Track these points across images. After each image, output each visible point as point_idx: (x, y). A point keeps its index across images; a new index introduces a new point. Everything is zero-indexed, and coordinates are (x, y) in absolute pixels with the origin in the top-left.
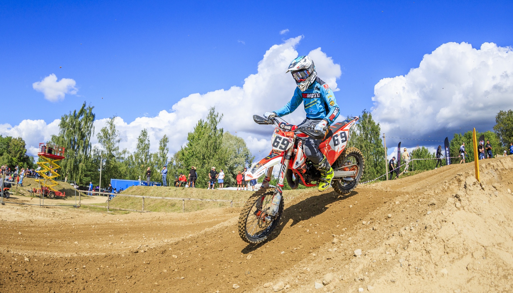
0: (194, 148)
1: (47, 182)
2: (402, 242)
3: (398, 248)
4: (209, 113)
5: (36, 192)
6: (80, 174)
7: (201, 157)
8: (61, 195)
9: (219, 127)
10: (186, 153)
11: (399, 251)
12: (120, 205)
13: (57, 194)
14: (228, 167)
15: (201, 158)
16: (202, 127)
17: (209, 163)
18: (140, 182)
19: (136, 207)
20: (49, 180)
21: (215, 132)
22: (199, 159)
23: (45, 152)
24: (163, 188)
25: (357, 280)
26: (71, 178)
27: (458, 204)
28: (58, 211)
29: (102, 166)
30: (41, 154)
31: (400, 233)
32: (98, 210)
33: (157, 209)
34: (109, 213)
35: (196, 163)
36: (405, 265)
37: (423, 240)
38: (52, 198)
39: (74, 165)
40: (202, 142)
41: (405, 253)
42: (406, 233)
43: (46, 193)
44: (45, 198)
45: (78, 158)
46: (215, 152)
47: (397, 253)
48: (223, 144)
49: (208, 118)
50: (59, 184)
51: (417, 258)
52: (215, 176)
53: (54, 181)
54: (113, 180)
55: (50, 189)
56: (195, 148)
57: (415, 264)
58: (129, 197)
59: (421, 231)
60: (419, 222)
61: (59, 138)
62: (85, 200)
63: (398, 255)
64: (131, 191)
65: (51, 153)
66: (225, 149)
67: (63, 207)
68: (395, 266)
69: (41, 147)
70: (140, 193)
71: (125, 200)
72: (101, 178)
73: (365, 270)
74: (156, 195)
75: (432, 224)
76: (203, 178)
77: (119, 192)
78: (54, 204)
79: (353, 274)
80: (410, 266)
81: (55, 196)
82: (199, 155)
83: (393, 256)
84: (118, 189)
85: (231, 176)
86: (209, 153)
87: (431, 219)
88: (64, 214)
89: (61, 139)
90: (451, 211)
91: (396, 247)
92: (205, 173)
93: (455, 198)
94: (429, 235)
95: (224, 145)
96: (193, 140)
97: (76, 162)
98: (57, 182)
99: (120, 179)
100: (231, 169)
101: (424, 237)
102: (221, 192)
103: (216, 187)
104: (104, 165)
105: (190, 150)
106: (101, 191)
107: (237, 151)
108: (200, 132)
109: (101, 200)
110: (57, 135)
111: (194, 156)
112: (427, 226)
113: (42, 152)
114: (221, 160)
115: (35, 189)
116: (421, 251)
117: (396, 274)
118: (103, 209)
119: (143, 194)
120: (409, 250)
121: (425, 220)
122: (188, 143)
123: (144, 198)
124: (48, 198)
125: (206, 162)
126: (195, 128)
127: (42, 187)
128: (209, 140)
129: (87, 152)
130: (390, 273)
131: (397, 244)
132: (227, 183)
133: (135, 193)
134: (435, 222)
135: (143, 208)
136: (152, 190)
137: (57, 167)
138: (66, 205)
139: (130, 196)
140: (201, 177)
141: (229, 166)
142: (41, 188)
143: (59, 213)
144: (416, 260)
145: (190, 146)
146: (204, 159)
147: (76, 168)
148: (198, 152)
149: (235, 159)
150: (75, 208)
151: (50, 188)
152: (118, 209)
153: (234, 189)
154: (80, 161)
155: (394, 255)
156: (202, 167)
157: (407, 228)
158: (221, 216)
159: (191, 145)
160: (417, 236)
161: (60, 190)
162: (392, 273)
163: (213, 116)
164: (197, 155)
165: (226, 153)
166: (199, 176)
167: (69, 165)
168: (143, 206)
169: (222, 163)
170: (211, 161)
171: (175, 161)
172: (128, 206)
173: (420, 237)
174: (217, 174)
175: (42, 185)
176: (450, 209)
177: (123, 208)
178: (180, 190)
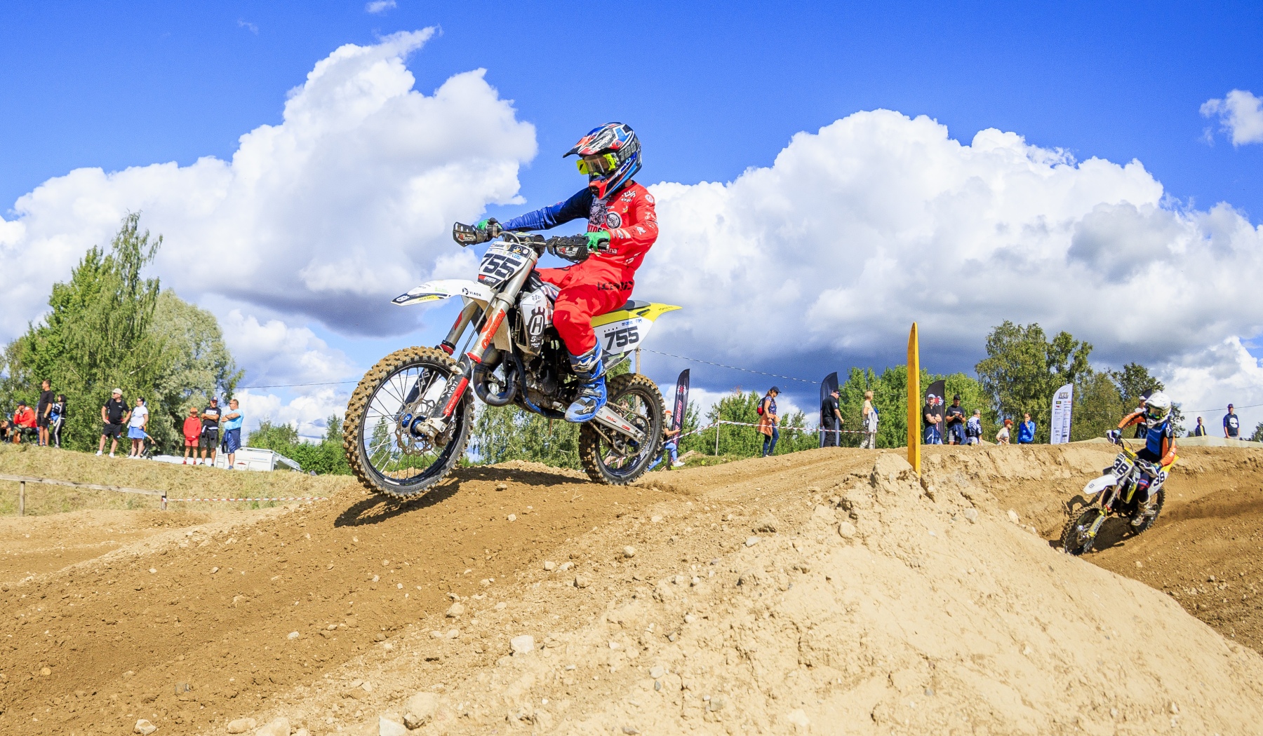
0: (66, 332)
2: (661, 618)
3: (648, 635)
4: (119, 231)
7: (86, 359)
9: (145, 274)
10: (42, 344)
11: (652, 643)
14: (161, 394)
15: (84, 362)
16: (96, 270)
17: (106, 380)
21: (133, 288)
22: (78, 364)
25: (514, 718)
27: (848, 527)
31: (658, 591)
35: (69, 375)
36: (671, 688)
37: (729, 616)
40: (92, 315)
41: (672, 652)
42: (675, 593)
46: (128, 347)
47: (646, 649)
48: (153, 324)
49: (117, 246)
51: (708, 669)
52: (120, 417)
56: (70, 332)
57: (704, 686)
59: (726, 591)
60: (717, 566)
63: (649, 654)
66: (157, 341)
73: (541, 691)
75: (761, 574)
76: (87, 423)
79: (502, 702)
80: (686, 690)
82: (79, 352)
83: (632, 657)
85: (169, 423)
86: (109, 347)
87: (756, 560)
90: (825, 543)
91: (643, 631)
92: (94, 407)
93: (840, 509)
94: (749, 604)
95: (157, 329)
96: (66, 307)
100: (172, 401)
101: (734, 610)
102: (135, 466)
103: (122, 450)
105: (53, 337)
107: (193, 351)
108: (89, 286)
111: (64, 355)
112: (746, 577)
114: (144, 373)
116: (724, 651)
117: (640, 710)
120: (682, 642)
121: (739, 559)
122: (51, 314)
125: (99, 375)
126: (77, 271)
128: (113, 308)
130: (622, 705)
131: (644, 622)
132: (158, 444)
134: (770, 569)
140: (80, 418)
141: (167, 391)
144: (707, 676)
145: (55, 325)
146: (93, 365)
148: (77, 344)
149: (187, 372)
153: (177, 460)
155: (634, 653)
156: (88, 388)
157: (679, 579)
158: (127, 534)
159: (58, 321)
160: (712, 604)
162: (628, 706)
163: (133, 240)
164: (74, 352)
165: (160, 351)
166: (74, 415)
169: (146, 382)
170: (115, 372)
171: (8, 366)
173: (722, 607)
174: (128, 411)
176: (820, 537)
178: (17, 454)
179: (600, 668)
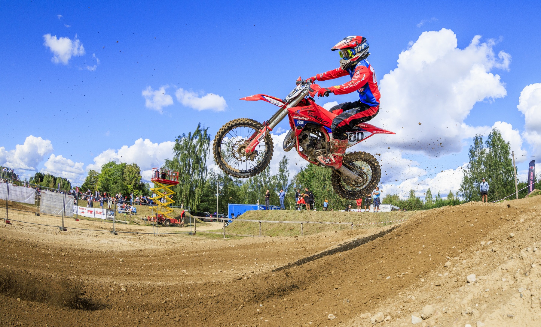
1: (162, 210)
2: (522, 266)
5: (150, 220)
6: (196, 200)
7: (322, 178)
8: (177, 222)
10: (306, 175)
11: (519, 277)
12: (237, 231)
13: (173, 222)
18: (259, 207)
19: (253, 232)
20: (164, 206)
22: (320, 180)
23: (158, 177)
24: (281, 212)
25: (464, 314)
26: (187, 204)
28: (173, 239)
29: (219, 191)
30: (154, 179)
31: (521, 255)
32: (215, 236)
33: (275, 233)
34: (225, 240)
36: (527, 296)
38: (167, 226)
39: (190, 191)
41: (527, 280)
42: (527, 255)
43: (161, 221)
44: (160, 226)
45: (194, 183)
47: (517, 280)
50: (174, 211)
53: (168, 207)
54: (231, 204)
55: (165, 217)
58: (246, 222)
61: (173, 162)
62: (202, 226)
63: (518, 282)
64: (249, 215)
65: (165, 178)
67: (178, 234)
68: (513, 297)
69: (154, 172)
70: (257, 217)
71: (242, 225)
72: (219, 203)
73: (475, 301)
74: (274, 219)
77: (236, 217)
78: (170, 232)
79: (460, 306)
80: (532, 296)
81: (171, 224)
82: (320, 176)
83: (511, 284)
84: (236, 214)
88: (178, 242)
89: (176, 164)
91: (516, 273)
92: (327, 195)
97: (192, 187)
98: (172, 209)
99: (238, 203)
102: (341, 214)
104: (221, 190)
105: (310, 172)
106: (219, 217)
109: (217, 226)
110: (172, 159)
111: (314, 178)
113: (155, 178)
115: (149, 217)
117: (514, 307)
118: (219, 235)
119: (260, 219)
120: (531, 276)
122: (308, 164)
123: (260, 222)
124: (163, 226)
127: (156, 214)
129: (203, 176)
130: (507, 305)
131: (516, 269)
133: (253, 218)
135: (260, 233)
136: (269, 214)
137: (172, 192)
138: (181, 232)
139: (247, 220)
142: (155, 216)
143: (173, 241)
145: (310, 167)
146: (325, 180)
147: (192, 193)
148: (319, 174)
150: (191, 236)
151: (165, 215)
152: (235, 234)
154: (196, 186)
155: (512, 282)
157: (529, 249)
161: (176, 218)
162: (509, 306)
164: (318, 176)
167: (185, 191)
168: (260, 231)
171: (295, 183)
172: (245, 232)
175: (157, 212)
177: (240, 233)
178: (299, 213)
179: (499, 289)
